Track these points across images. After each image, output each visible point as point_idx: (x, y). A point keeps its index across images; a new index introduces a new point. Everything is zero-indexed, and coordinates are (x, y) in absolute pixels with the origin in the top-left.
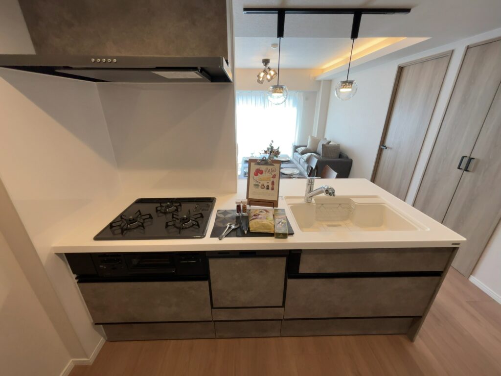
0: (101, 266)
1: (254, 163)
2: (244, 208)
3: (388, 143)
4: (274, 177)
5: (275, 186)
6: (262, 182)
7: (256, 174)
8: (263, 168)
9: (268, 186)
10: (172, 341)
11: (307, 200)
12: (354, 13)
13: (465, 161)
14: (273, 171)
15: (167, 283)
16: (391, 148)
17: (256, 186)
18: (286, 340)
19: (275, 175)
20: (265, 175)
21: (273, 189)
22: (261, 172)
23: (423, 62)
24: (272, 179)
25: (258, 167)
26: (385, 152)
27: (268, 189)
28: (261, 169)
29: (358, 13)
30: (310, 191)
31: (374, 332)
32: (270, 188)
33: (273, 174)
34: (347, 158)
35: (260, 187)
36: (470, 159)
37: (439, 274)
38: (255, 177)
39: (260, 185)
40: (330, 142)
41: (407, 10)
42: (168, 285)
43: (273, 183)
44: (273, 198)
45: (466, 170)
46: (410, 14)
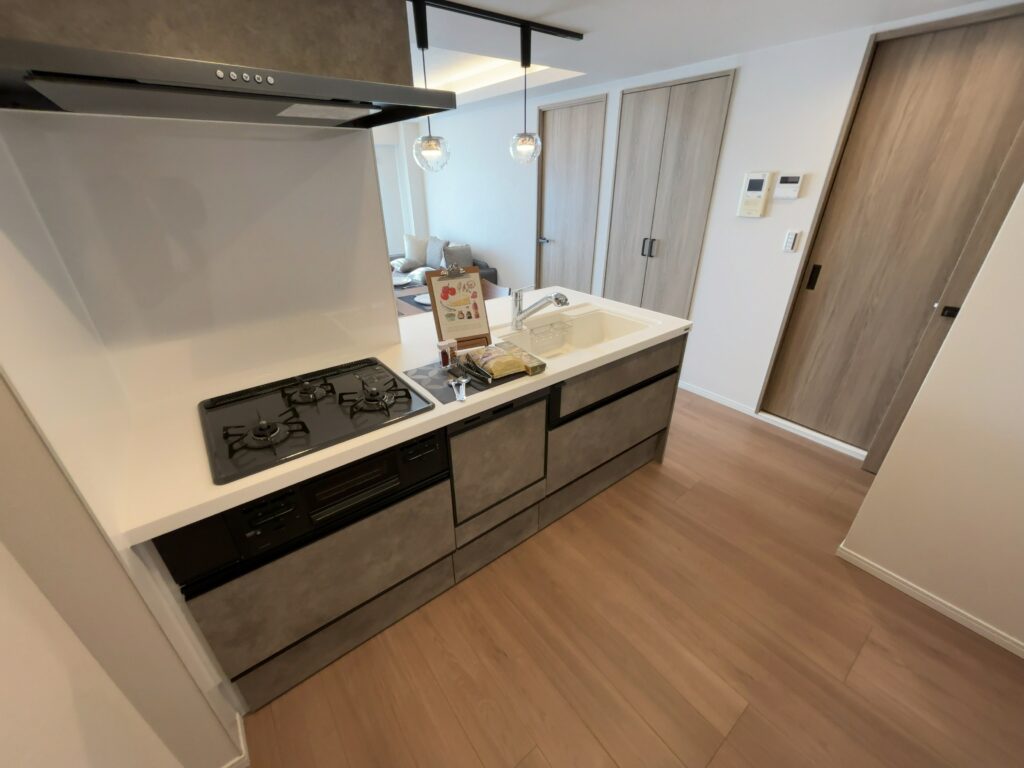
0: (249, 535)
1: (437, 278)
2: (453, 355)
3: (547, 234)
4: (474, 296)
5: (480, 311)
6: (458, 309)
7: (445, 297)
8: (453, 283)
9: (469, 313)
10: (387, 632)
11: (517, 326)
12: (522, 26)
13: (647, 243)
14: (471, 286)
15: (384, 513)
16: (554, 241)
17: (450, 316)
18: (548, 531)
19: (475, 293)
20: (460, 295)
21: (477, 316)
22: (453, 292)
23: (571, 106)
24: (472, 301)
25: (445, 283)
26: (546, 247)
27: (470, 317)
28: (450, 286)
29: (527, 27)
30: (520, 312)
31: (628, 472)
32: (473, 316)
33: (472, 290)
34: (487, 267)
35: (456, 318)
36: (652, 241)
37: (675, 371)
38: (444, 302)
39: (456, 313)
40: (448, 244)
41: (578, 36)
42: (385, 515)
43: (475, 306)
44: (484, 331)
45: (650, 256)
46: (581, 41)
